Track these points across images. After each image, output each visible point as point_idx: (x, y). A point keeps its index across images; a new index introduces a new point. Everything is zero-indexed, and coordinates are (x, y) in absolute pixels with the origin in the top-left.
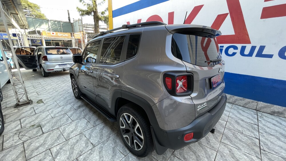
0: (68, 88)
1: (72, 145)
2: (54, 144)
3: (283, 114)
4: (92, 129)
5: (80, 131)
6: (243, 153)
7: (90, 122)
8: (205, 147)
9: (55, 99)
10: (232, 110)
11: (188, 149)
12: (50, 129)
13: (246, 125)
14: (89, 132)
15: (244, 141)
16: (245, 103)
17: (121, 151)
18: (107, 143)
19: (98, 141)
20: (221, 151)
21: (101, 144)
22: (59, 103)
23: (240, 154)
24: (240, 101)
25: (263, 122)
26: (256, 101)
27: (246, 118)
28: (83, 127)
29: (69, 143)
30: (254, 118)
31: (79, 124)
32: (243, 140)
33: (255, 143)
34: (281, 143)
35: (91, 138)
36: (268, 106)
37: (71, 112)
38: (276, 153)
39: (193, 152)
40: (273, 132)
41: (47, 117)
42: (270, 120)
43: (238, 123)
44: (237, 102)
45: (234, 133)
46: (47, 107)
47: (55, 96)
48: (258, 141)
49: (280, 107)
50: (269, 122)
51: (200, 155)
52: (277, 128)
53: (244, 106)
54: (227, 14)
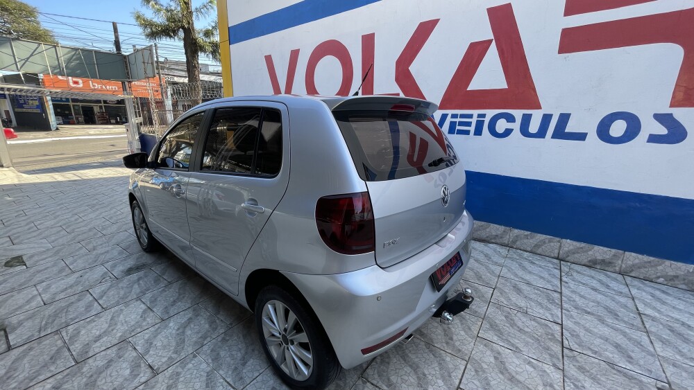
0: (104, 222)
1: (92, 376)
2: (39, 375)
3: (613, 265)
4: (157, 326)
5: (121, 336)
6: (525, 360)
7: (154, 309)
8: (442, 352)
9: (60, 254)
10: (508, 262)
11: (401, 360)
12: (33, 336)
13: (536, 294)
14: (147, 336)
15: (530, 330)
16: (536, 243)
17: (228, 380)
18: (193, 362)
19: (170, 358)
20: (476, 358)
21: (177, 367)
22: (72, 264)
23: (518, 363)
24: (525, 241)
25: (572, 284)
26: (558, 239)
27: (535, 277)
28: (133, 323)
29: (85, 369)
30: (554, 276)
31: (121, 316)
32: (526, 329)
33: (552, 335)
34: (606, 329)
35: (151, 352)
36: (582, 248)
37: (104, 287)
38: (596, 353)
39: (411, 366)
40: (591, 307)
41: (28, 302)
42: (586, 279)
43: (518, 290)
44: (518, 243)
45: (509, 313)
46: (34, 275)
47: (63, 245)
48: (558, 328)
49: (606, 249)
50: (584, 284)
51: (426, 373)
52: (599, 297)
53: (534, 250)
54: (490, 41)
